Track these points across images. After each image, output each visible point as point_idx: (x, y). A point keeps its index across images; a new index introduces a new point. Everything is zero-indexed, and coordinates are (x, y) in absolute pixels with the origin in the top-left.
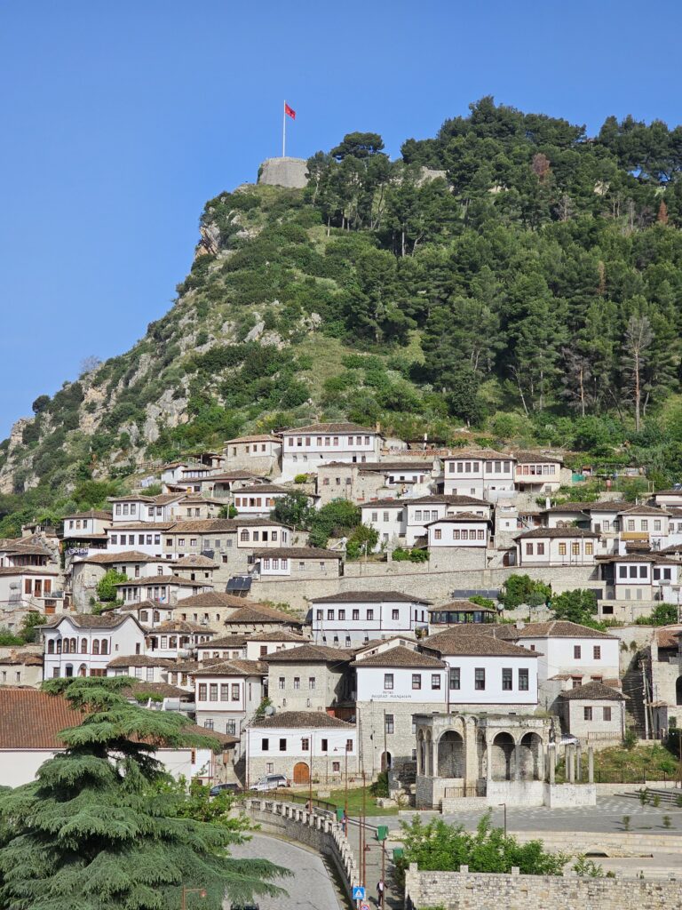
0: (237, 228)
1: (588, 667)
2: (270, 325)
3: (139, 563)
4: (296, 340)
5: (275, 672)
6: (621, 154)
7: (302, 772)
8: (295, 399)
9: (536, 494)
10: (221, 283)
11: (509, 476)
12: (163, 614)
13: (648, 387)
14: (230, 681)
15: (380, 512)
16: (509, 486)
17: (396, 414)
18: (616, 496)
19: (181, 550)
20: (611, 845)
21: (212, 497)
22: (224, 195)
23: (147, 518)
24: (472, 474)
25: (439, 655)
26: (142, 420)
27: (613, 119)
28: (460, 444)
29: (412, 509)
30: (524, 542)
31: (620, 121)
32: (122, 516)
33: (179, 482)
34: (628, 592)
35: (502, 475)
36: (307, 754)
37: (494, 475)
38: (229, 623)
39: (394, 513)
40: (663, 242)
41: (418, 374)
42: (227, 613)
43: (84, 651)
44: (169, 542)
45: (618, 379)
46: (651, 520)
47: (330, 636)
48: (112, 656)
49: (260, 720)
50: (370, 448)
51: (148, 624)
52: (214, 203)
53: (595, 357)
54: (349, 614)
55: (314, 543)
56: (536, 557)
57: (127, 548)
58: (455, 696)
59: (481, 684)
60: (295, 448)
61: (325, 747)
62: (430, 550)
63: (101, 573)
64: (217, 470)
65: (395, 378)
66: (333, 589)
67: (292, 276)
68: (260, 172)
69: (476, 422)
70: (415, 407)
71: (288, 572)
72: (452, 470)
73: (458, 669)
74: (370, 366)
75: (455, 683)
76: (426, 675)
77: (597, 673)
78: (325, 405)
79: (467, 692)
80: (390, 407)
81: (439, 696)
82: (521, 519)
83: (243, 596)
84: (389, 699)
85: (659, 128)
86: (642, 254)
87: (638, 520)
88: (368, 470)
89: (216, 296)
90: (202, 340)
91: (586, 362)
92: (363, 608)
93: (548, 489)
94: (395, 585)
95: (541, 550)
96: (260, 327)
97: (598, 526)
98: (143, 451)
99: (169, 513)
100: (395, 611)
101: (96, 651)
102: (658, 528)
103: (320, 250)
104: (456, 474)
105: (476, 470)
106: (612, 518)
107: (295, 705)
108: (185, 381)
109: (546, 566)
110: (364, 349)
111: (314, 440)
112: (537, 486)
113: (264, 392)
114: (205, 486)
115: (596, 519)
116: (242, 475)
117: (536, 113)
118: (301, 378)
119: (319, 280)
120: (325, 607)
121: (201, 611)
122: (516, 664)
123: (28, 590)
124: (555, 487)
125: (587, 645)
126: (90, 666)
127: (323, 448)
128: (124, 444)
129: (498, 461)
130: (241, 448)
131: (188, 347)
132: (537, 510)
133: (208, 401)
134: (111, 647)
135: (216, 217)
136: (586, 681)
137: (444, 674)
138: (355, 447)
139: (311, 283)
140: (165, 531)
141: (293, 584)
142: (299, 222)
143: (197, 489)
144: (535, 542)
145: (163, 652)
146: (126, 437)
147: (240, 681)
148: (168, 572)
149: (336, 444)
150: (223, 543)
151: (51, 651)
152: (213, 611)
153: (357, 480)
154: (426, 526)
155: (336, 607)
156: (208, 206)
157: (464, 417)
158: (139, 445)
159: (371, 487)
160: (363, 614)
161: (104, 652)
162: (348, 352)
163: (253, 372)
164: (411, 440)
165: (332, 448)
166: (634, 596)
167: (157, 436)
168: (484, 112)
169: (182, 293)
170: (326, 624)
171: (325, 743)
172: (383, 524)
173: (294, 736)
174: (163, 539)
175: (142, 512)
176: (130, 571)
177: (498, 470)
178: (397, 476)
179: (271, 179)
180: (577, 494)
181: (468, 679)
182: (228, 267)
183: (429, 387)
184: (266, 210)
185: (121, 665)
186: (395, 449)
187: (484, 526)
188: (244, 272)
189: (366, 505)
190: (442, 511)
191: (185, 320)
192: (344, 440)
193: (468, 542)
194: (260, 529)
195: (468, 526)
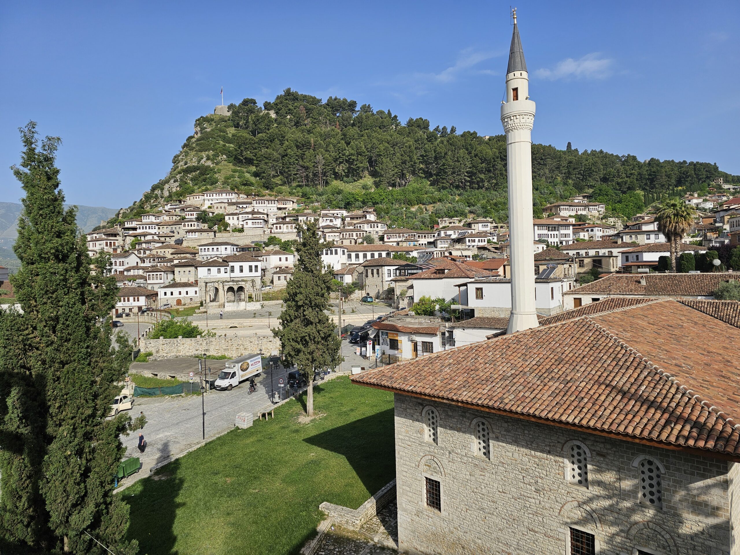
0: (206, 128)
1: (284, 264)
2: (208, 159)
3: (145, 235)
4: (217, 164)
5: (177, 270)
6: (333, 108)
7: (179, 302)
8: (214, 182)
9: (284, 211)
10: (194, 145)
11: (275, 205)
12: (148, 252)
13: (324, 178)
14: (159, 273)
15: (231, 217)
16: (275, 209)
17: (246, 187)
18: (309, 211)
19: (163, 231)
21: (179, 214)
22: (202, 117)
23: (154, 221)
24: (263, 205)
25: (227, 262)
26: (162, 189)
27: (331, 97)
28: (263, 196)
29: (240, 216)
30: (275, 226)
31: (333, 98)
32: (145, 220)
33: (169, 209)
35: (273, 205)
36: (180, 296)
37: (270, 205)
38: (172, 254)
39: (235, 217)
41: (255, 175)
42: (171, 251)
43: (116, 265)
44: (159, 228)
45: (315, 175)
47: (205, 257)
48: (126, 267)
50: (233, 197)
51: (142, 255)
52: (198, 120)
53: (307, 168)
54: (211, 250)
55: (209, 227)
56: (279, 230)
57: (144, 230)
59: (241, 271)
60: (208, 197)
61: (187, 294)
62: (244, 229)
63: (133, 238)
64: (183, 205)
65: (247, 175)
66: (211, 241)
67: (219, 144)
68: (215, 110)
69: (272, 189)
70: (251, 184)
71: (196, 237)
73: (233, 266)
74: (239, 171)
75: (232, 271)
76: (222, 269)
77: (287, 266)
78: (223, 184)
79: (237, 273)
80: (245, 185)
81: (227, 275)
82: (277, 219)
84: (209, 277)
85: (345, 100)
87: (313, 218)
88: (232, 204)
89: (192, 149)
90: (186, 164)
91: (304, 170)
92: (215, 247)
93: (288, 209)
94: (232, 240)
95: (280, 228)
96: (204, 159)
97: (301, 220)
98: (163, 199)
99: (162, 219)
100: (226, 248)
101: (120, 265)
103: (230, 135)
104: (258, 205)
105: (264, 203)
107: (184, 280)
108: (178, 177)
109: (282, 233)
110: (239, 167)
111: (214, 195)
112: (285, 208)
113: (204, 180)
114: (177, 210)
115: (300, 218)
116: (190, 206)
117: (307, 94)
118: (216, 176)
119: (227, 145)
120: (203, 248)
121: (163, 250)
122: (253, 264)
123: (107, 245)
124: (291, 209)
125: (283, 257)
126: (118, 270)
127: (218, 197)
128: (156, 197)
130: (192, 198)
131: (181, 166)
132: (284, 215)
133: (186, 183)
134: (125, 263)
135: (199, 124)
136: (283, 268)
137: (229, 269)
138: (228, 197)
139: (224, 145)
140: (157, 225)
141: (197, 241)
142: (225, 126)
143: (174, 211)
144: (278, 225)
145: (147, 264)
146: (157, 195)
147: (162, 273)
148: (156, 238)
149: (222, 196)
150: (177, 228)
152: (167, 250)
153: (227, 207)
154: (243, 221)
155: (206, 248)
156: (196, 121)
157: (267, 188)
158: (162, 197)
159: (232, 209)
160: (215, 250)
161: (123, 265)
162: (233, 167)
163: (202, 174)
164: (248, 195)
165: (220, 197)
167: (168, 195)
168: (288, 93)
169: (183, 148)
171: (187, 292)
172: (232, 221)
173: (183, 290)
174: (157, 227)
175: (152, 219)
176: (143, 238)
177: (272, 203)
178: (241, 206)
179: (218, 112)
180: (298, 211)
181: (237, 269)
182: (198, 140)
183: (258, 178)
184: (215, 122)
185: (128, 270)
186: (243, 197)
187: (262, 221)
188: (202, 141)
189: (228, 215)
190: (250, 216)
191: (181, 157)
192: (224, 195)
193: (257, 226)
194: (190, 223)
195: (257, 221)
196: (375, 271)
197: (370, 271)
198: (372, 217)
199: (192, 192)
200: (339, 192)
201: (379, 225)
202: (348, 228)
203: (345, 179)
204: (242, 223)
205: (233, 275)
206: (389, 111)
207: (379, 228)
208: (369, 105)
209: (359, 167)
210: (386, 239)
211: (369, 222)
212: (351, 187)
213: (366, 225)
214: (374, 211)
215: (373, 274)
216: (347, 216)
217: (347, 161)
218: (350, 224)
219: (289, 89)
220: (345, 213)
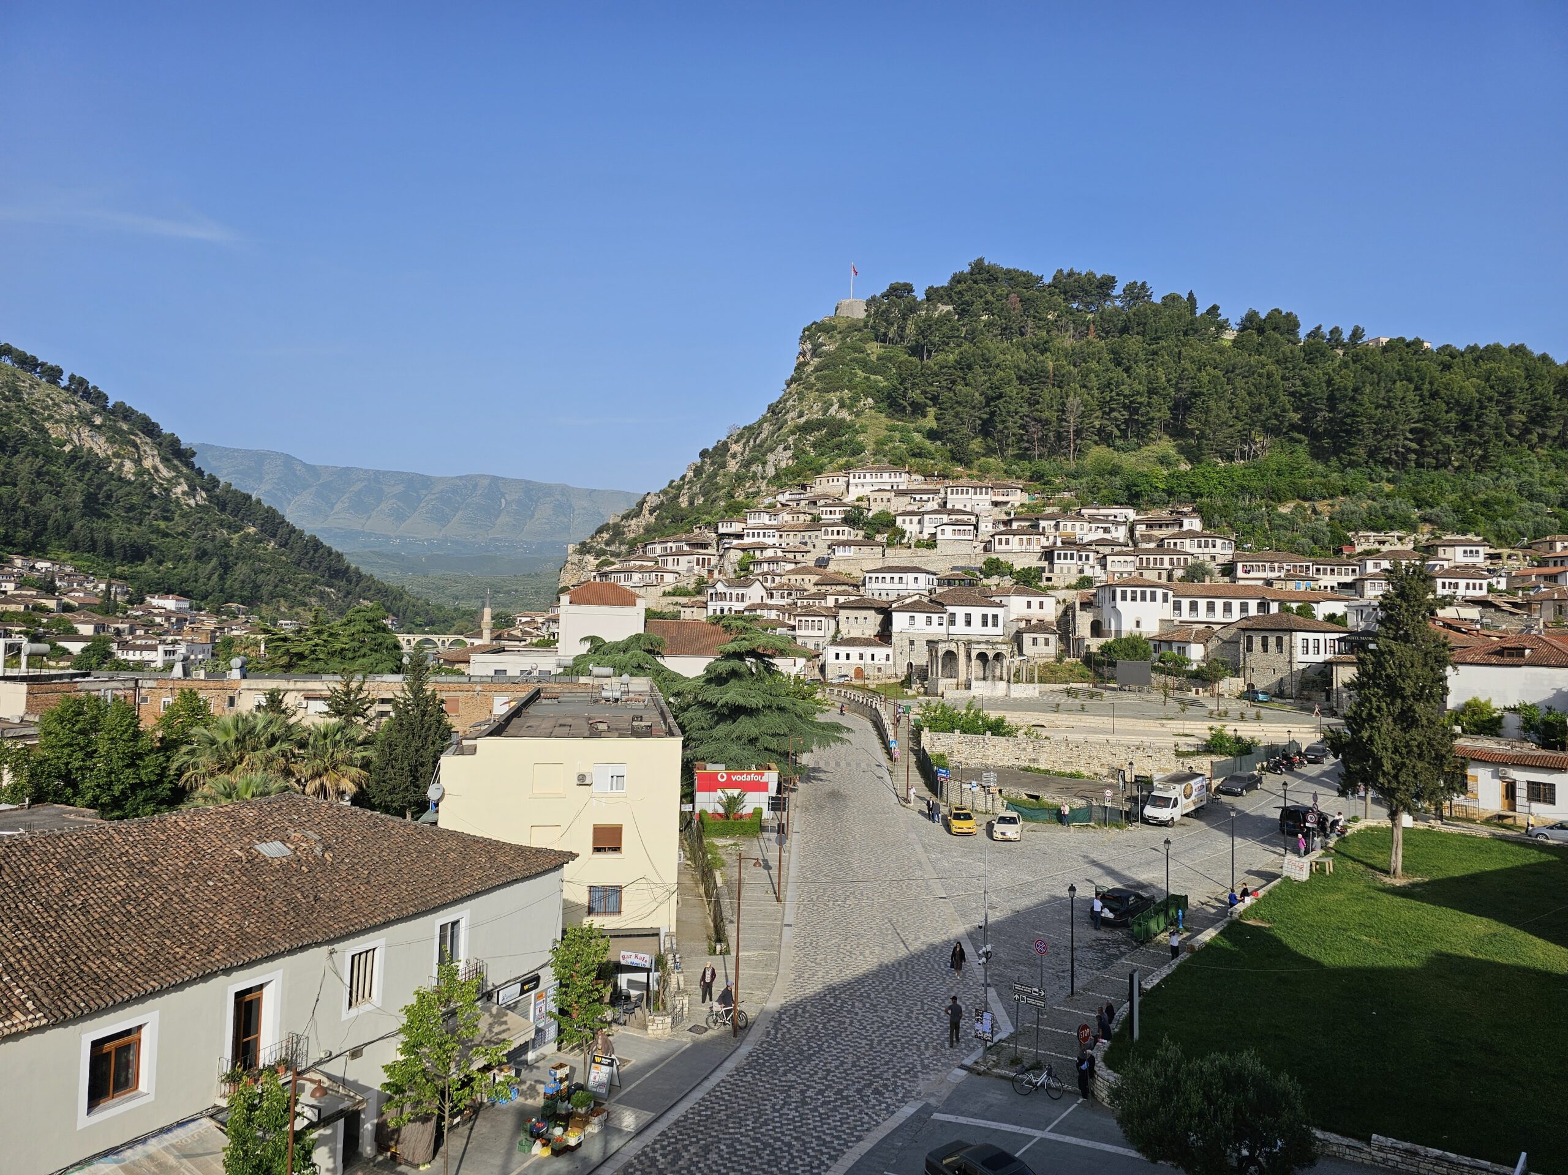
0: (822, 345)
1: (1035, 613)
2: (842, 406)
3: (763, 548)
4: (857, 415)
5: (843, 614)
6: (1065, 293)
7: (859, 673)
8: (857, 450)
9: (1005, 508)
10: (812, 379)
11: (988, 497)
12: (777, 579)
13: (1079, 442)
14: (817, 619)
15: (907, 518)
16: (988, 503)
17: (918, 460)
18: (1056, 510)
19: (788, 541)
20: (1048, 720)
21: (806, 509)
22: (814, 323)
23: (768, 522)
24: (965, 496)
25: (943, 605)
26: (764, 463)
27: (1061, 270)
28: (958, 478)
29: (927, 517)
30: (997, 537)
32: (752, 522)
33: (787, 501)
34: (1062, 568)
35: (984, 496)
36: (862, 662)
37: (978, 496)
38: (816, 584)
39: (916, 519)
40: (1091, 349)
41: (932, 435)
42: (815, 578)
43: (731, 600)
44: (781, 536)
45: (1059, 437)
46: (1078, 524)
47: (877, 593)
48: (747, 603)
49: (834, 642)
50: (902, 480)
51: (768, 585)
52: (808, 329)
53: (1044, 423)
54: (888, 580)
55: (868, 537)
56: (1004, 547)
57: (756, 539)
58: (952, 629)
59: (968, 623)
60: (857, 480)
61: (873, 659)
62: (938, 542)
63: (740, 554)
64: (809, 493)
65: (918, 437)
66: (879, 565)
67: (856, 375)
68: (837, 309)
69: (968, 464)
70: (930, 455)
71: (851, 554)
72: (952, 493)
73: (954, 614)
74: (902, 430)
75: (952, 622)
76: (935, 617)
77: (1041, 618)
78: (875, 455)
79: (960, 628)
80: (914, 455)
81: (942, 630)
82: (995, 523)
83: (825, 567)
84: (912, 631)
85: (1091, 276)
86: (1077, 358)
87: (1069, 524)
88: (900, 493)
89: (810, 387)
90: (801, 415)
91: (1039, 426)
92: (896, 576)
93: (1013, 505)
94: (916, 562)
95: (1007, 543)
96: (836, 406)
97: (1044, 528)
98: (765, 482)
99: (781, 519)
100: (916, 578)
101: (737, 600)
102: (1082, 529)
103: (873, 358)
104: (955, 496)
105: (967, 493)
106: (1054, 523)
107: (855, 633)
108: (791, 440)
109: (1010, 552)
110: (899, 420)
111: (868, 475)
112: (1007, 503)
113: (838, 447)
114: (803, 503)
115: (1042, 523)
116: (825, 496)
117: (1012, 268)
118: (861, 438)
119: (872, 377)
120: (874, 575)
121: (799, 577)
122: (990, 611)
123: (698, 564)
124: (1017, 504)
125: (1035, 601)
126: (734, 609)
127: (874, 480)
128: (754, 477)
129: (981, 488)
130: (824, 480)
131: (792, 419)
132: (1006, 518)
133: (804, 452)
134: (746, 599)
135: (809, 337)
136: (1034, 622)
137: (945, 616)
138: (893, 480)
139: (867, 379)
140: (778, 530)
141: (854, 562)
142: (861, 340)
143: (798, 505)
144: (1004, 537)
145: (777, 601)
146: (755, 473)
147: (823, 619)
148: (780, 554)
149: (881, 478)
150: (813, 537)
151: (711, 600)
152: (806, 577)
153: (894, 499)
154: (936, 527)
155: (880, 575)
156: (805, 330)
157: (960, 461)
158: (763, 478)
159: (902, 503)
160: (896, 580)
161: (743, 601)
162: (890, 422)
163: (832, 435)
164: (927, 475)
165: (878, 480)
166: (1065, 571)
167: (774, 473)
168: (979, 267)
169: (788, 386)
170: (874, 586)
171: (873, 656)
172: (910, 526)
173: (854, 651)
174: (777, 534)
175: (765, 519)
176: (758, 553)
177: (981, 493)
178: (918, 497)
179: (843, 313)
180: (1031, 508)
181: (960, 620)
182: (816, 370)
183: (939, 443)
184: (840, 333)
185: (752, 608)
186: (917, 481)
187: (969, 527)
188: (826, 372)
189: (900, 514)
190: (944, 518)
191: (790, 403)
192: (885, 475)
193: (961, 537)
194: (834, 529)
195: (962, 528)
196: (1272, 641)
197: (1257, 641)
198: (1194, 524)
199: (818, 471)
200: (1114, 471)
201: (1219, 542)
202: (1145, 546)
203: (1119, 442)
204: (932, 531)
206: (1191, 294)
207: (1218, 549)
208: (1144, 283)
209: (1152, 419)
210: (1240, 573)
212: (1133, 459)
213: (1187, 542)
214: (1194, 510)
216: (1140, 522)
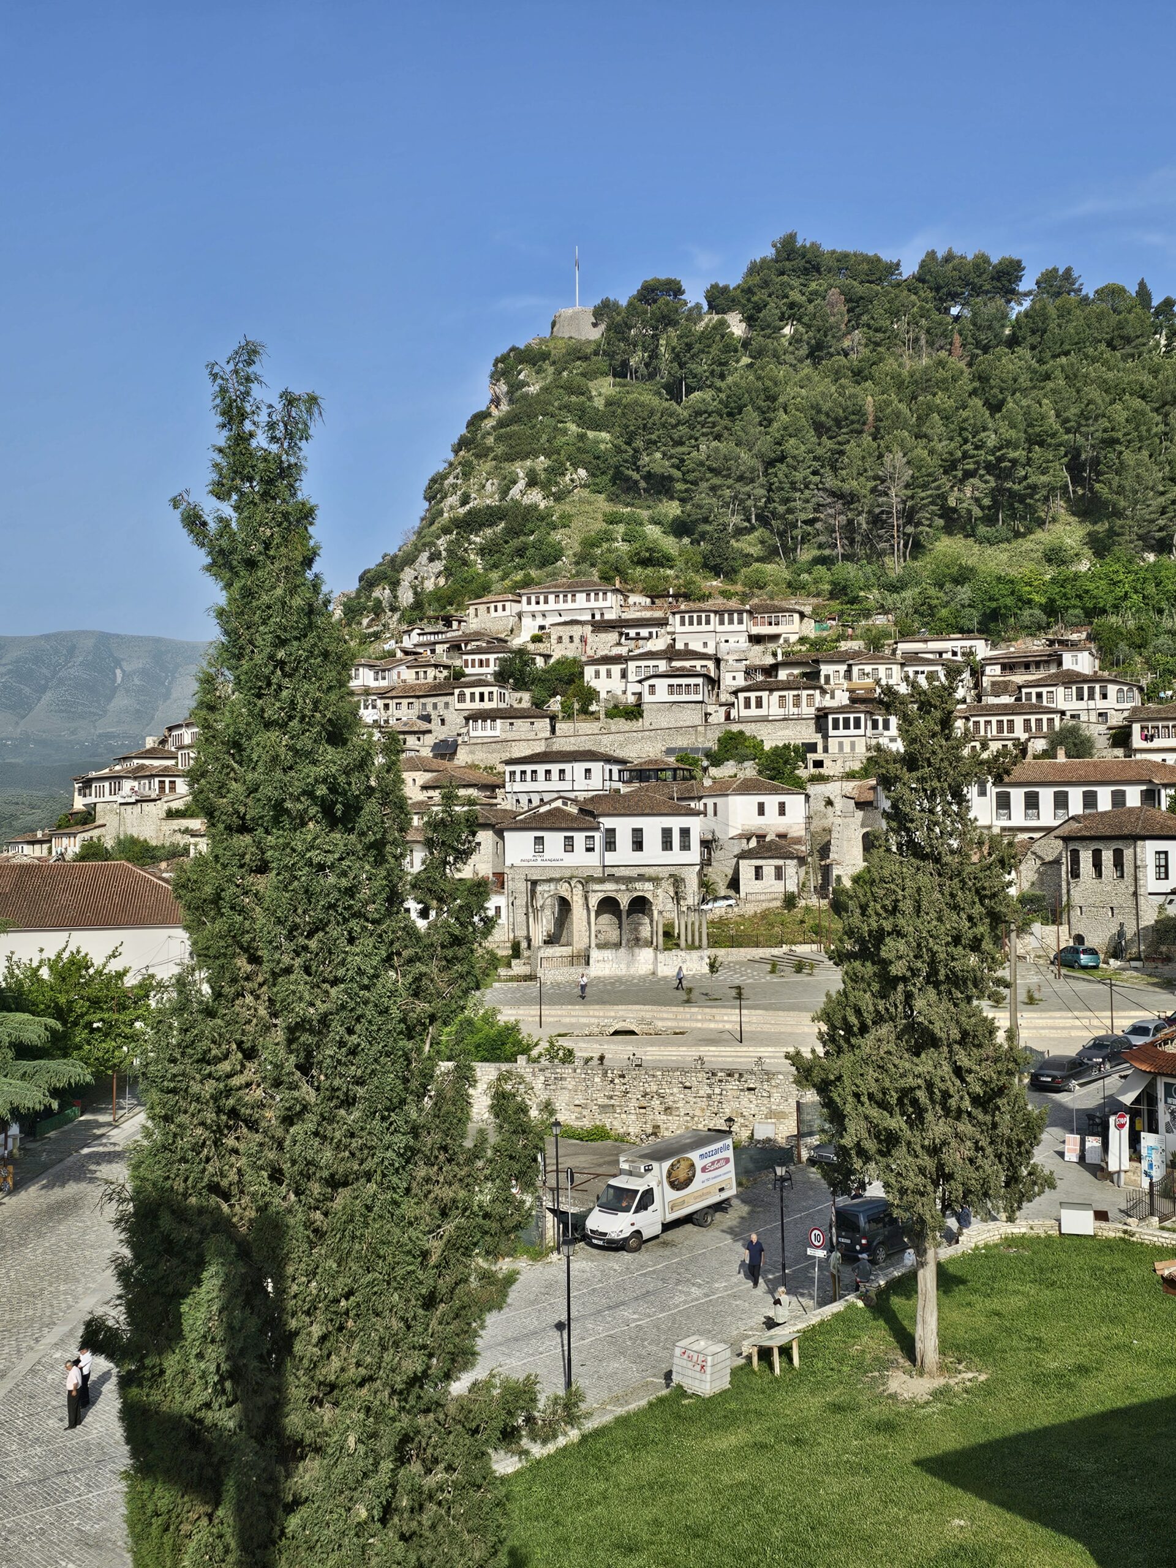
0: (524, 384)
1: (772, 823)
2: (532, 482)
4: (559, 498)
6: (938, 289)
8: (549, 558)
9: (771, 646)
10: (490, 441)
11: (743, 627)
13: (910, 529)
15: (603, 669)
16: (743, 638)
17: (649, 571)
18: (855, 645)
19: (398, 714)
20: (642, 1021)
21: (445, 660)
22: (513, 349)
23: (373, 684)
24: (704, 627)
25: (595, 816)
26: (395, 584)
27: (933, 253)
28: (704, 598)
29: (632, 665)
30: (741, 695)
31: (940, 255)
33: (415, 646)
34: (841, 744)
35: (736, 627)
37: (727, 627)
38: (425, 788)
39: (616, 669)
41: (680, 528)
42: (423, 777)
44: (386, 706)
45: (876, 521)
46: (882, 669)
47: (524, 799)
50: (607, 604)
52: (503, 359)
53: (848, 499)
54: (541, 775)
55: (538, 704)
56: (753, 712)
59: (638, 845)
60: (533, 607)
62: (645, 707)
64: (455, 632)
65: (653, 532)
66: (539, 748)
67: (565, 432)
68: (553, 324)
69: (730, 574)
70: (666, 561)
71: (497, 733)
72: (683, 623)
73: (614, 830)
74: (628, 520)
75: (610, 845)
76: (579, 838)
77: (782, 830)
78: (577, 563)
80: (645, 563)
81: (593, 859)
82: (748, 672)
83: (451, 759)
84: (539, 863)
85: (982, 260)
88: (601, 626)
89: (483, 453)
90: (465, 500)
91: (839, 506)
92: (555, 768)
93: (786, 641)
94: (607, 745)
95: (759, 704)
96: (521, 484)
97: (827, 677)
98: (397, 616)
99: (395, 677)
100: (588, 771)
103: (599, 403)
104: (687, 628)
105: (708, 622)
106: (843, 668)
108: (442, 543)
109: (765, 720)
110: (627, 505)
111: (551, 598)
112: (775, 638)
113: (520, 552)
114: (439, 649)
115: (825, 669)
116: (477, 636)
117: (850, 249)
118: (557, 536)
119: (591, 434)
120: (518, 768)
122: (676, 823)
124: (793, 638)
125: (771, 802)
127: (561, 606)
128: (378, 610)
129: (731, 613)
130: (482, 608)
131: (451, 508)
132: (770, 662)
133: (465, 563)
135: (504, 373)
136: (770, 839)
137: (598, 835)
138: (593, 604)
139: (582, 437)
140: (382, 696)
141: (499, 746)
142: (583, 375)
143: (433, 651)
144: (753, 695)
146: (378, 602)
149: (573, 601)
150: (441, 705)
152: (409, 777)
153: (591, 638)
154: (640, 682)
155: (529, 768)
156: (497, 362)
157: (717, 571)
158: (394, 609)
159: (606, 643)
160: (555, 775)
162: (607, 507)
163: (513, 532)
164: (655, 595)
165: (570, 605)
166: (847, 749)
167: (411, 600)
168: (788, 249)
169: (456, 452)
170: (518, 786)
172: (606, 682)
174: (380, 703)
175: (367, 678)
177: (731, 622)
178: (632, 633)
179: (564, 331)
180: (816, 644)
181: (624, 840)
182: (502, 423)
183: (686, 540)
184: (554, 363)
186: (638, 605)
187: (700, 681)
188: (515, 428)
189: (594, 662)
190: (662, 666)
191: (451, 480)
192: (581, 597)
193: (684, 697)
194: (477, 690)
195: (684, 681)
196: (1107, 856)
197: (1086, 858)
198: (1082, 662)
199: (482, 590)
200: (963, 576)
201: (1112, 689)
202: (992, 700)
203: (982, 530)
204: (637, 688)
205: (610, 858)
206: (1142, 285)
207: (1111, 702)
208: (1068, 270)
209: (1034, 488)
210: (1137, 742)
211: (1071, 679)
212: (1004, 557)
213: (1061, 690)
214: (1089, 638)
215: (1097, 865)
216: (991, 661)
217: (990, 468)
218: (999, 688)
219: (791, 238)
220: (982, 649)
